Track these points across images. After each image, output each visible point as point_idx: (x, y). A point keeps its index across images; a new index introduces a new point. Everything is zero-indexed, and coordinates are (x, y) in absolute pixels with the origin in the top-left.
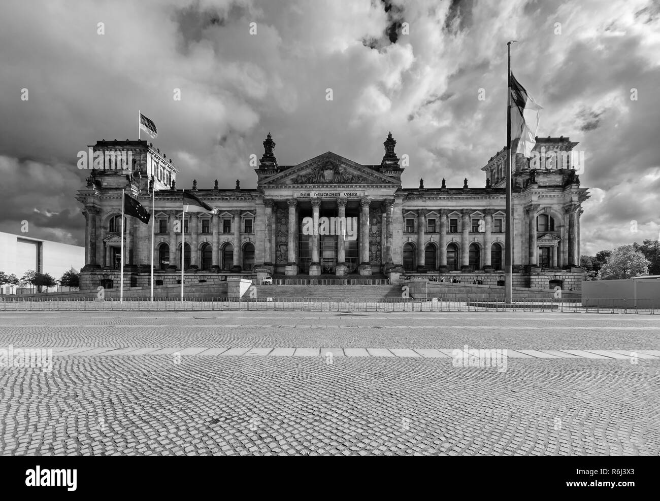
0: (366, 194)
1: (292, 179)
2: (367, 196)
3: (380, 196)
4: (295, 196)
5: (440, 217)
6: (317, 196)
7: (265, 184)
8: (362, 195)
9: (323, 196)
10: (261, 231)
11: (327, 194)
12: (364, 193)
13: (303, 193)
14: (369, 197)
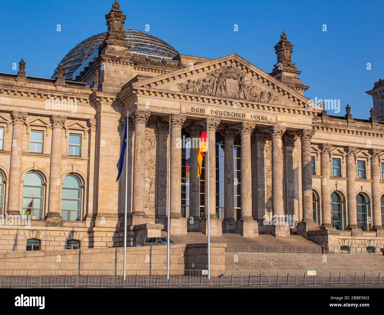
0: (279, 119)
1: (181, 85)
2: (280, 122)
3: (296, 124)
4: (184, 110)
5: (347, 156)
6: (214, 114)
7: (143, 86)
8: (274, 121)
9: (223, 116)
10: (108, 156)
11: (228, 113)
12: (277, 118)
13: (195, 108)
14: (283, 125)
